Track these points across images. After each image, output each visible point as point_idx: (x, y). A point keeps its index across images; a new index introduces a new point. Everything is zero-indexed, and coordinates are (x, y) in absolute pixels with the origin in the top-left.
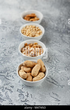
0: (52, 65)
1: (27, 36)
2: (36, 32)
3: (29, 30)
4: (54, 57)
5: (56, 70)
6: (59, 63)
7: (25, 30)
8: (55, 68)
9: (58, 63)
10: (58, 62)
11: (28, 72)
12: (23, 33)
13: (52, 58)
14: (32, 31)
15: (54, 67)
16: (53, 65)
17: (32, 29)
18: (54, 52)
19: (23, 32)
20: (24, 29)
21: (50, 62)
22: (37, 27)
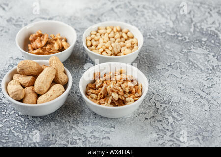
0: (163, 127)
1: (101, 53)
2: (122, 43)
3: (105, 37)
4: (168, 105)
5: (175, 140)
6: (182, 122)
7: (96, 38)
8: (172, 136)
9: (177, 120)
10: (179, 118)
11: (27, 85)
12: (92, 45)
13: (164, 109)
14: (113, 40)
15: (169, 134)
16: (166, 127)
17: (112, 35)
18: (167, 92)
19: (89, 44)
20: (93, 36)
21: (159, 118)
22: (125, 30)
